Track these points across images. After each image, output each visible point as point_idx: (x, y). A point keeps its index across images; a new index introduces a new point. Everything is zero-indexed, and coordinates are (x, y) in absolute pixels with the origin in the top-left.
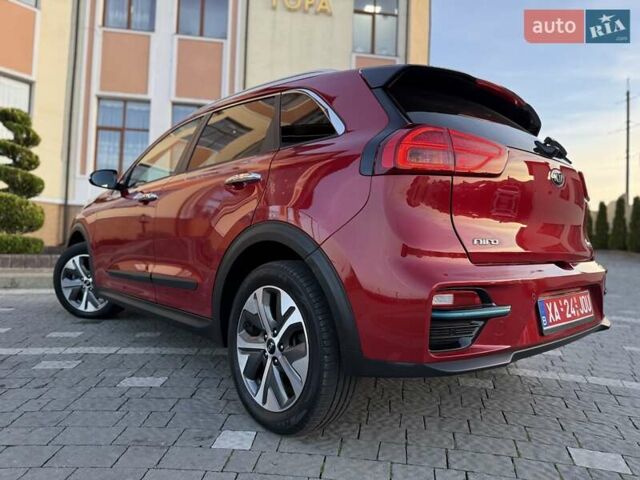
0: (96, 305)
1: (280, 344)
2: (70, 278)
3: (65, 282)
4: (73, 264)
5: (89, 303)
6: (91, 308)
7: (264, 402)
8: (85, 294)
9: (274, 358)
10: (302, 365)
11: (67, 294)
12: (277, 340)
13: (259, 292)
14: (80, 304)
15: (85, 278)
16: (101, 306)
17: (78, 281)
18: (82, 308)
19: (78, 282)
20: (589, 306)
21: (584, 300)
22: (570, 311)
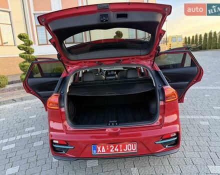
20: (134, 148)
21: (129, 146)
22: (114, 149)
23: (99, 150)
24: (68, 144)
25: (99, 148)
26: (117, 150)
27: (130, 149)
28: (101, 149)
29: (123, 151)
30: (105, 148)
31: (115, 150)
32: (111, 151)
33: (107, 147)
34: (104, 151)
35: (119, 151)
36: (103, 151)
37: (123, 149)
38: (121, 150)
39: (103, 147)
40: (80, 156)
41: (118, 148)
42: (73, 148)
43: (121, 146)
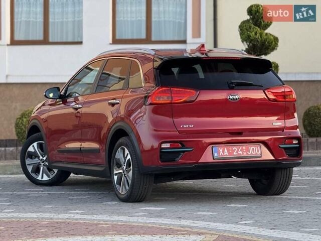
0: (48, 176)
1: (126, 168)
2: (31, 158)
3: (28, 161)
4: (33, 148)
5: (44, 175)
6: (46, 178)
7: (122, 191)
8: (42, 168)
9: (125, 174)
10: (131, 173)
11: (30, 169)
12: (125, 167)
13: (119, 149)
14: (38, 175)
15: (41, 158)
16: (51, 177)
17: (37, 159)
18: (39, 178)
19: (36, 161)
20: (258, 152)
21: (253, 149)
22: (237, 152)
23: (221, 153)
24: (183, 146)
25: (221, 151)
26: (241, 153)
27: (254, 152)
28: (223, 152)
29: (247, 154)
30: (228, 151)
31: (239, 152)
32: (234, 154)
33: (230, 149)
35: (243, 154)
36: (225, 154)
37: (246, 152)
38: (245, 153)
39: (225, 149)
40: (200, 161)
41: (242, 150)
42: (191, 151)
43: (244, 148)
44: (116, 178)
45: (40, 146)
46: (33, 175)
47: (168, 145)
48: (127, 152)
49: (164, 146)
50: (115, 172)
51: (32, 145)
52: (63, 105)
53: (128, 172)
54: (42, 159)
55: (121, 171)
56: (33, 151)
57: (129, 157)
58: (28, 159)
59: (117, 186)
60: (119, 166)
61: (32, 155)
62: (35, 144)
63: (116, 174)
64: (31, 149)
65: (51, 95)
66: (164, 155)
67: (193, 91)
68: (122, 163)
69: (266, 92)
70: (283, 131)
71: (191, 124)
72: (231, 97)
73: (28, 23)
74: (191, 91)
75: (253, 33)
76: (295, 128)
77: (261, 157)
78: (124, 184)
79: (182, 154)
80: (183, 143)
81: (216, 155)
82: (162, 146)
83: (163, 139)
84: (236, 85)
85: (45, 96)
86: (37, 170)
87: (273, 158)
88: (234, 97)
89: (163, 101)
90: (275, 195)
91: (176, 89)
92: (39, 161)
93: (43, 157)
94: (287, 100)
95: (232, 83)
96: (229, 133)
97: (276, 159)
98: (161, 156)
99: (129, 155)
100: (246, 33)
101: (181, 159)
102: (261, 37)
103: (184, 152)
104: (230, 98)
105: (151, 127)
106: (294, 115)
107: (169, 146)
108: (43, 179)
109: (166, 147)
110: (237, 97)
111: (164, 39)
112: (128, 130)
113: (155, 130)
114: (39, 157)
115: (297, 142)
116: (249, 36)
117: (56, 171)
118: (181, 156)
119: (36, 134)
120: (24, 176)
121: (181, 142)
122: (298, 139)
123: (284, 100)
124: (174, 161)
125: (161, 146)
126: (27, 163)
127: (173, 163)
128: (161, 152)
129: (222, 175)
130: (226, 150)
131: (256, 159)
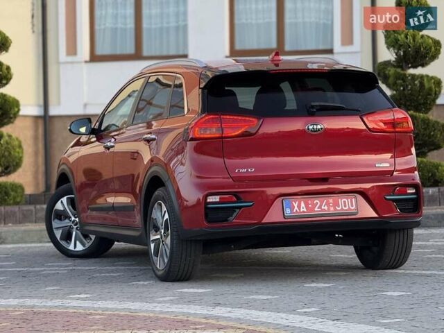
0: (84, 245)
1: (164, 233)
2: (60, 219)
3: (55, 224)
4: (62, 204)
5: (78, 242)
6: (80, 247)
7: (160, 266)
8: (74, 233)
9: (163, 241)
11: (58, 234)
12: (163, 231)
13: (156, 205)
14: (69, 244)
15: (73, 218)
16: (88, 245)
17: (67, 221)
18: (71, 247)
19: (66, 223)
21: (345, 202)
22: (320, 207)
23: (296, 208)
24: (239, 200)
25: (296, 206)
26: (326, 208)
27: (345, 206)
28: (299, 207)
29: (335, 209)
30: (307, 205)
31: (323, 207)
32: (316, 209)
33: (309, 202)
34: (305, 210)
35: (329, 209)
36: (302, 210)
37: (334, 206)
38: (332, 209)
39: (302, 202)
40: (264, 221)
41: (328, 204)
42: (251, 206)
43: (331, 201)
44: (152, 246)
45: (72, 202)
46: (63, 243)
47: (216, 199)
48: (164, 209)
49: (210, 199)
50: (153, 238)
51: (60, 201)
52: (97, 143)
53: (166, 237)
54: (74, 221)
55: (159, 237)
56: (62, 209)
57: (167, 216)
58: (56, 220)
59: (155, 258)
60: (157, 229)
61: (61, 216)
62: (64, 199)
63: (153, 241)
64: (59, 206)
65: (83, 130)
66: (211, 213)
67: (254, 119)
68: (160, 225)
69: (365, 119)
70: (392, 175)
71: (251, 167)
72: (311, 127)
73: (114, 31)
74: (251, 119)
75: (403, 36)
76: (411, 170)
77: (357, 213)
78: (162, 256)
79: (237, 210)
80: (239, 195)
81: (288, 211)
82: (208, 200)
83: (210, 189)
84: (317, 110)
85: (70, 130)
86: (67, 236)
87: (376, 216)
88: (315, 127)
89: (210, 134)
90: (389, 269)
91: (228, 117)
92: (71, 224)
93: (75, 218)
94: (397, 130)
95: (313, 107)
96: (308, 179)
97: (380, 217)
98: (206, 215)
99: (167, 214)
100: (392, 36)
101: (236, 218)
102: (414, 41)
103: (240, 208)
104: (308, 129)
105: (194, 173)
106: (410, 151)
107: (218, 200)
108: (77, 249)
109: (214, 200)
110: (319, 127)
111: (303, 48)
112: (164, 177)
113: (198, 177)
114: (70, 217)
115: (414, 191)
116: (397, 40)
117: (93, 237)
118: (235, 214)
119: (65, 186)
120: (51, 244)
121: (235, 194)
122: (415, 186)
123: (392, 130)
124: (227, 220)
125: (206, 199)
126: (53, 227)
127: (225, 224)
128: (206, 208)
129: (314, 241)
130: (303, 205)
131: (349, 217)
